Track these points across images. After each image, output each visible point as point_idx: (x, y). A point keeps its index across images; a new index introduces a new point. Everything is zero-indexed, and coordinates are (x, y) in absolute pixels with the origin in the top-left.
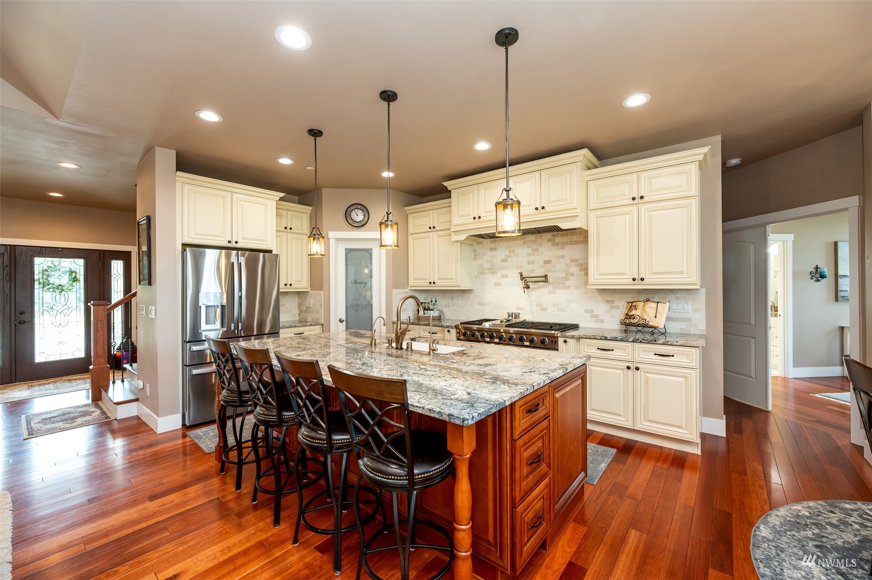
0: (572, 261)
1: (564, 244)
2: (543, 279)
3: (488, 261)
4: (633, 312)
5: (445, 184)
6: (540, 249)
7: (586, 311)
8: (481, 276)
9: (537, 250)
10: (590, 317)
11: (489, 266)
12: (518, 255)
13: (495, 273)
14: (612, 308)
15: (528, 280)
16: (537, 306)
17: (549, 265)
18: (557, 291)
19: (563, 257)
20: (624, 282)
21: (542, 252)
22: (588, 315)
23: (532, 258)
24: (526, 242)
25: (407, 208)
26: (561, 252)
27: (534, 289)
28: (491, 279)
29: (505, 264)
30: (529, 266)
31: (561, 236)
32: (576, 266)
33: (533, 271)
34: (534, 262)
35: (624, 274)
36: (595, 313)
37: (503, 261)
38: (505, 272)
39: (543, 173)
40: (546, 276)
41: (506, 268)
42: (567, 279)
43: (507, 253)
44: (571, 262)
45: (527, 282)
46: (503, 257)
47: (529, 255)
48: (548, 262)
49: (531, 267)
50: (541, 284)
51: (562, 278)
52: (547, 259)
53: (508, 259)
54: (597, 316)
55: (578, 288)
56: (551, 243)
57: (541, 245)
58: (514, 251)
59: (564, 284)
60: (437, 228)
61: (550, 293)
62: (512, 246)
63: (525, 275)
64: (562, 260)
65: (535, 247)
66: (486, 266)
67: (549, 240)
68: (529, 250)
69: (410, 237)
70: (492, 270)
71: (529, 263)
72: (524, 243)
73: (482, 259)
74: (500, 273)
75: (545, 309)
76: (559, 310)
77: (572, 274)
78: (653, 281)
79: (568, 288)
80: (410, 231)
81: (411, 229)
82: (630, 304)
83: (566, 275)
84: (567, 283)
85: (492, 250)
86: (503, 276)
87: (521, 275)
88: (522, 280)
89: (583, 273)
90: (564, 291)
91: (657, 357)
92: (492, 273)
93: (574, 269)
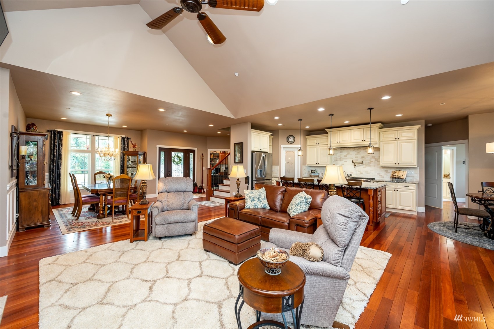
2: (362, 163)
3: (339, 156)
4: (395, 174)
5: (326, 130)
6: (360, 153)
7: (378, 174)
8: (336, 161)
9: (359, 153)
11: (340, 158)
12: (351, 154)
14: (387, 173)
15: (356, 163)
16: (359, 172)
17: (363, 158)
18: (367, 167)
20: (392, 164)
22: (378, 175)
23: (357, 156)
24: (354, 150)
25: (306, 136)
27: (358, 166)
28: (340, 163)
32: (374, 159)
33: (357, 160)
35: (392, 162)
36: (381, 174)
37: (345, 156)
38: (346, 160)
39: (365, 129)
40: (362, 162)
41: (347, 159)
42: (370, 163)
43: (347, 153)
45: (355, 164)
46: (345, 155)
47: (355, 154)
48: (362, 157)
49: (356, 159)
50: (360, 164)
53: (347, 156)
54: (382, 175)
55: (374, 166)
57: (361, 151)
58: (350, 153)
60: (319, 144)
61: (364, 167)
64: (369, 157)
66: (338, 158)
67: (364, 150)
68: (356, 153)
69: (308, 148)
70: (341, 159)
71: (356, 157)
73: (336, 155)
74: (344, 160)
75: (362, 173)
76: (367, 173)
77: (372, 162)
78: (402, 164)
79: (371, 166)
80: (307, 145)
81: (308, 143)
82: (394, 172)
84: (370, 164)
85: (340, 152)
86: (345, 162)
87: (353, 161)
88: (353, 163)
89: (376, 161)
90: (369, 167)
91: (403, 187)
92: (340, 160)
93: (373, 160)
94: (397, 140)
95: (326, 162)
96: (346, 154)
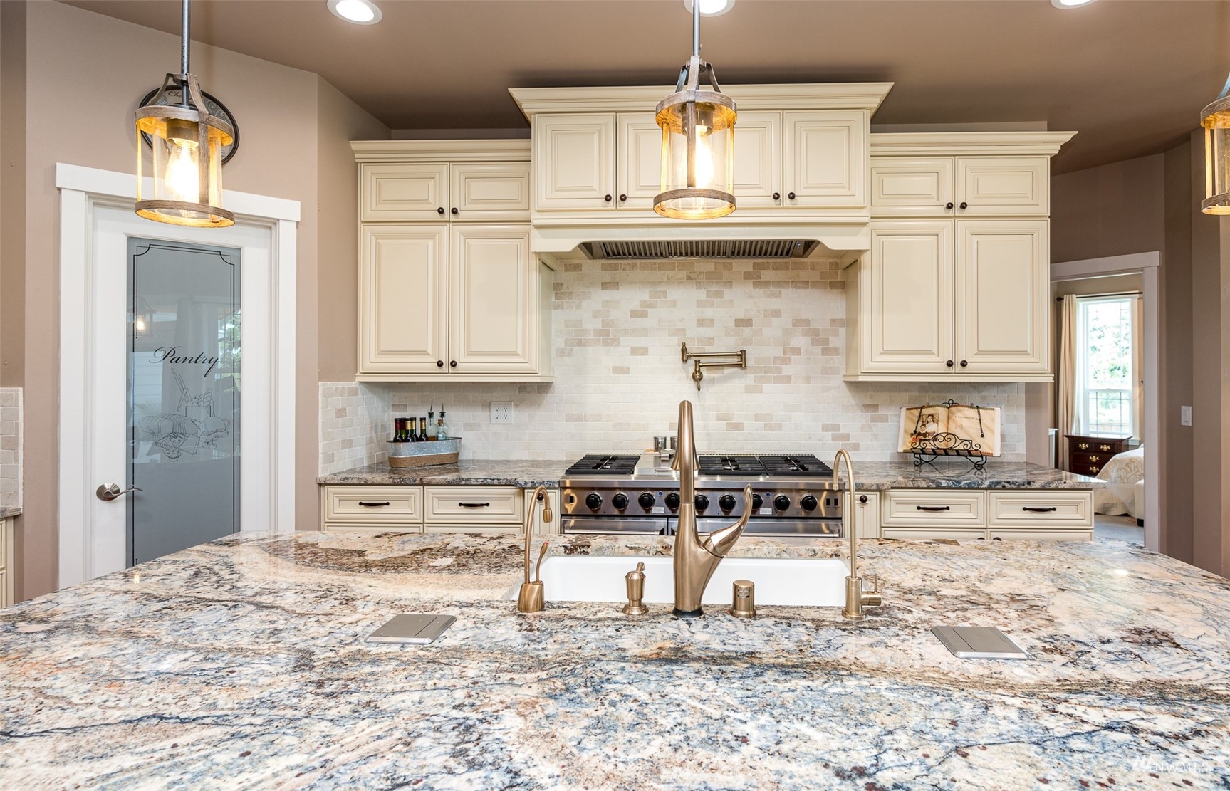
0: (797, 323)
1: (780, 284)
2: (736, 360)
3: (596, 315)
4: (931, 428)
5: (517, 93)
6: (728, 293)
7: (825, 428)
8: (575, 349)
9: (719, 295)
10: (833, 440)
11: (600, 327)
12: (674, 303)
13: (616, 342)
14: (873, 420)
15: (704, 361)
16: (719, 419)
17: (746, 331)
18: (765, 386)
19: (777, 313)
20: (929, 368)
21: (732, 301)
22: (829, 435)
23: (709, 313)
24: (692, 276)
25: (356, 145)
26: (774, 304)
27: (713, 381)
28: (602, 358)
29: (639, 323)
30: (701, 329)
31: (774, 269)
32: (806, 334)
33: (710, 341)
34: (713, 320)
35: (930, 353)
36: (843, 431)
37: (634, 314)
38: (641, 342)
39: (791, 117)
40: (742, 355)
41: (645, 332)
42: (786, 361)
43: (646, 297)
44: (794, 325)
45: (697, 368)
46: (635, 305)
47: (700, 304)
48: (741, 323)
49: (705, 332)
50: (728, 371)
51: (776, 358)
52: (742, 316)
53: (650, 311)
54: (844, 437)
55: (808, 380)
56: (751, 282)
57: (729, 283)
58: (665, 293)
59: (781, 373)
60: (462, 215)
61: (749, 390)
62: (660, 282)
63: (692, 349)
64: (775, 320)
65: (714, 288)
66: (592, 324)
67: (747, 276)
68: (701, 294)
69: (367, 236)
70: (607, 336)
71: (701, 323)
72: (689, 278)
73: (579, 307)
74: (627, 343)
75: (738, 427)
76: (768, 427)
77: (797, 351)
78: (980, 368)
79: (788, 379)
80: (361, 217)
81: (369, 206)
82: (917, 413)
83: (784, 353)
84: (787, 370)
85: (605, 286)
86: (635, 351)
87: (684, 350)
88: (685, 361)
89: (818, 349)
90: (779, 386)
91: (1028, 515)
92: (606, 343)
93: (800, 341)
94: (951, 213)
95: (515, 354)
96: (643, 303)
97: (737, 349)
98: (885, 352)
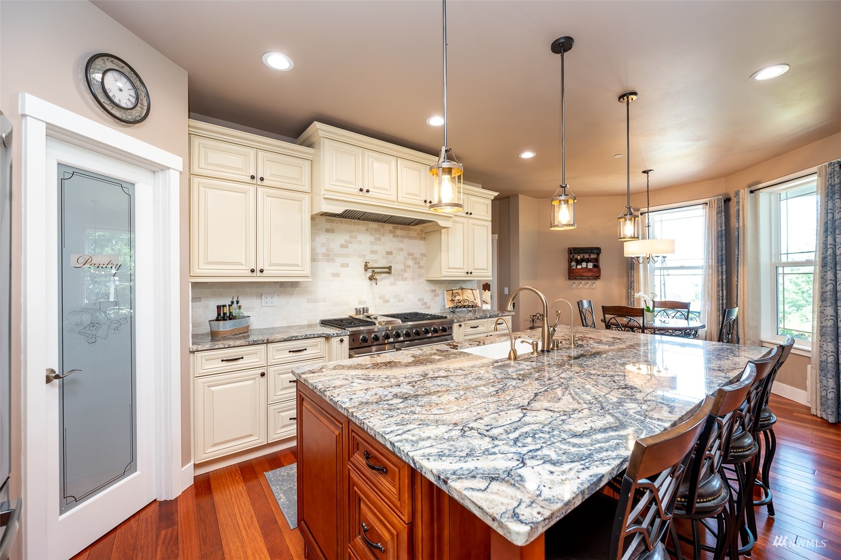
0: (410, 254)
1: (403, 237)
2: (387, 270)
3: (326, 246)
4: (457, 298)
5: (309, 126)
6: (383, 239)
9: (379, 239)
10: (422, 305)
11: (325, 252)
12: (360, 242)
13: (333, 260)
14: (436, 296)
15: (376, 270)
16: (380, 298)
17: (391, 257)
18: (398, 283)
19: (402, 250)
20: (460, 274)
21: (385, 243)
22: (421, 302)
23: (375, 248)
24: (368, 229)
26: (401, 245)
28: (326, 269)
29: (344, 251)
30: (372, 255)
31: (401, 229)
32: (412, 260)
33: (376, 261)
34: (377, 251)
35: (461, 268)
37: (342, 246)
38: (345, 261)
40: (390, 268)
41: (347, 256)
42: (405, 271)
43: (347, 238)
44: (408, 255)
45: (374, 273)
46: (342, 241)
47: (371, 243)
48: (389, 253)
49: (374, 257)
50: (383, 275)
51: (401, 270)
52: (388, 250)
53: (349, 245)
54: (426, 303)
55: (413, 279)
56: (392, 235)
57: (383, 235)
58: (356, 236)
59: (403, 276)
61: (392, 284)
62: (354, 231)
63: (369, 265)
64: (401, 253)
65: (378, 236)
67: (391, 232)
68: (372, 239)
70: (329, 257)
71: (372, 252)
72: (367, 230)
74: (339, 261)
75: (387, 301)
76: (399, 301)
77: (409, 267)
78: (475, 275)
79: (406, 279)
82: (451, 292)
83: (405, 268)
84: (406, 275)
85: (328, 231)
86: (343, 265)
87: (366, 266)
88: (366, 270)
89: (416, 266)
90: (403, 282)
92: (328, 261)
93: (410, 262)
95: (297, 265)
96: (346, 241)
97: (387, 265)
98: (449, 268)
